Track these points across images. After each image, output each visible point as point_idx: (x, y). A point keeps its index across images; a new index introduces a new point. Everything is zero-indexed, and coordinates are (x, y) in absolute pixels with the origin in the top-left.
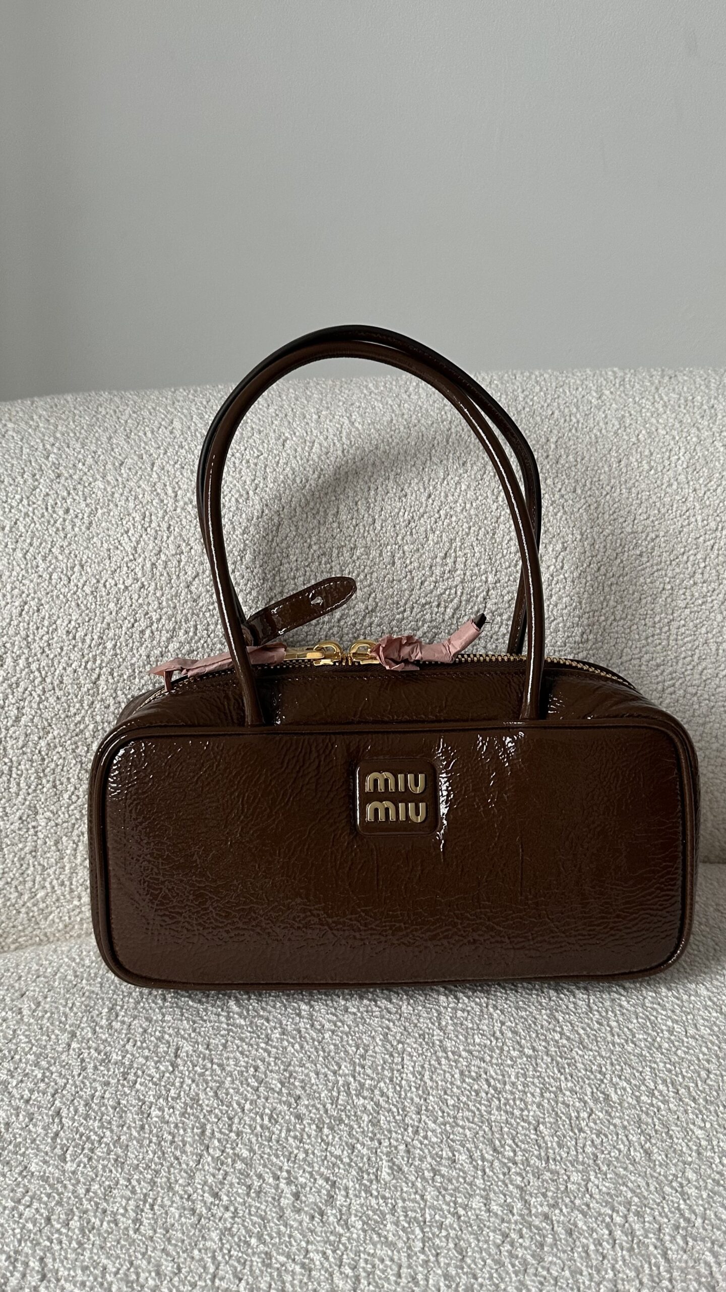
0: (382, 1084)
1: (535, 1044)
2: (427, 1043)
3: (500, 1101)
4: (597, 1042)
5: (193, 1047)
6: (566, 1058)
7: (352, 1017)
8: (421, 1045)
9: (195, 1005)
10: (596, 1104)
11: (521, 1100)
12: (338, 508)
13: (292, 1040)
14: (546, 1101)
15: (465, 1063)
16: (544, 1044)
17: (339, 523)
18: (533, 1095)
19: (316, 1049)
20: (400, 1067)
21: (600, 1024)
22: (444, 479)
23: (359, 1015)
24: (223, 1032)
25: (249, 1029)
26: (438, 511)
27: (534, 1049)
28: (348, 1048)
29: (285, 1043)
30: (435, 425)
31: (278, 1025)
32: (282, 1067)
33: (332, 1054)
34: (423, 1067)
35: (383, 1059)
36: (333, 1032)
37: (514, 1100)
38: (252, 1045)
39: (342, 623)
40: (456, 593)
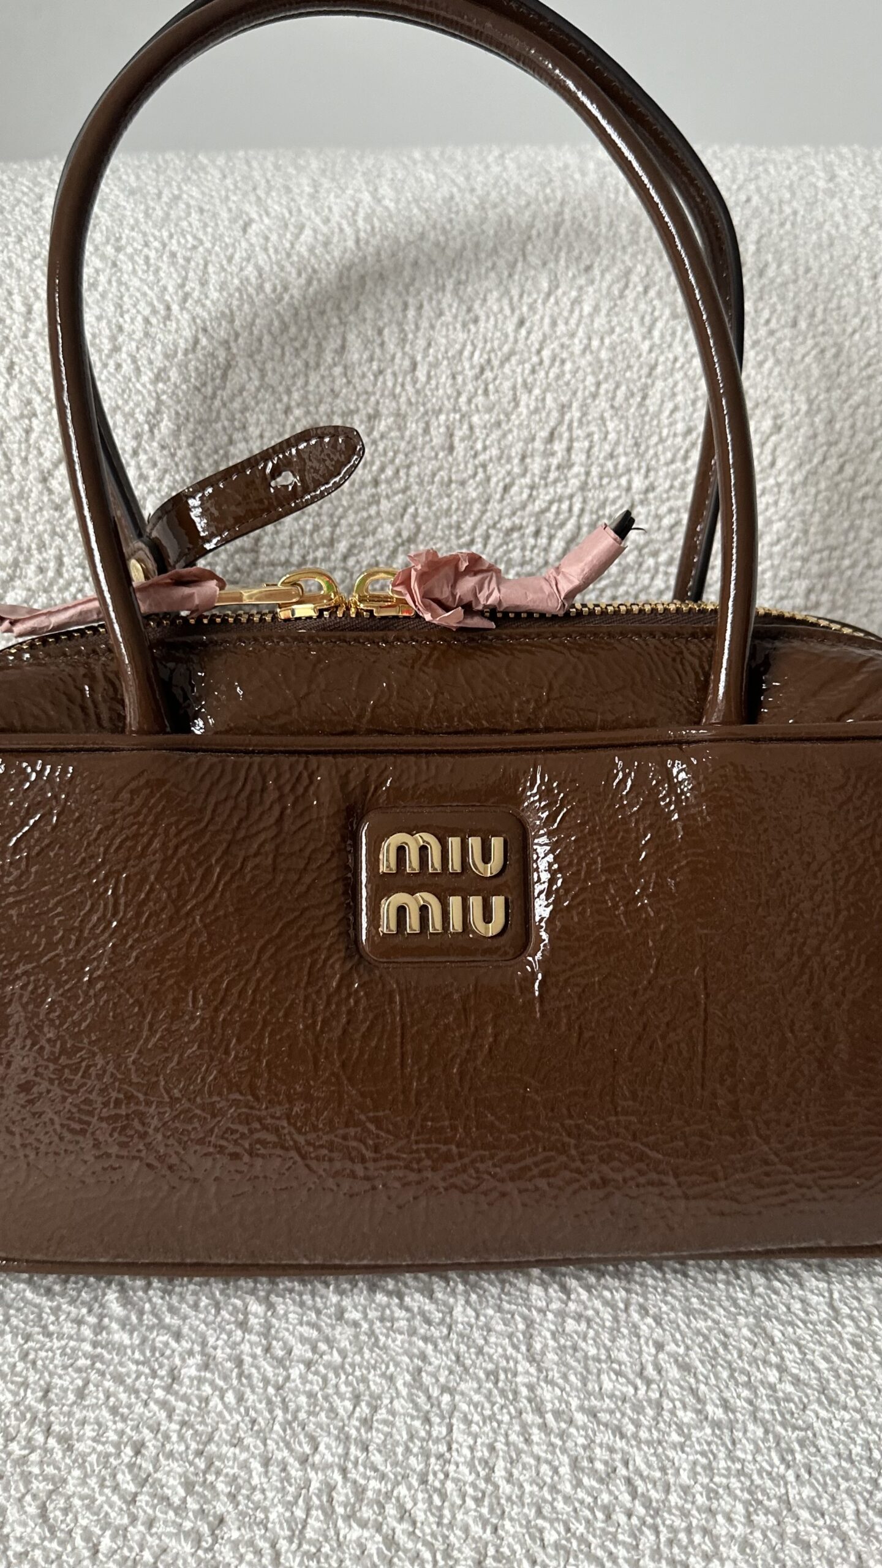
0: (402, 1490)
1: (727, 1395)
2: (503, 1393)
3: (657, 1533)
4: (856, 1388)
5: (15, 1394)
6: (795, 1428)
7: (350, 1331)
8: (489, 1396)
9: (38, 1300)
10: (868, 1542)
11: (706, 1531)
12: (344, 339)
13: (221, 1383)
14: (758, 1534)
15: (581, 1441)
16: (745, 1393)
17: (345, 367)
18: (730, 1520)
19: (269, 1402)
20: (443, 1448)
21: (859, 1346)
22: (549, 295)
23: (365, 1326)
24: (82, 1362)
25: (137, 1355)
26: (539, 352)
27: (726, 1405)
28: (337, 1401)
29: (207, 1389)
30: (533, 207)
31: (197, 1348)
32: (193, 1446)
33: (302, 1415)
34: (492, 1448)
35: (409, 1428)
36: (309, 1364)
37: (689, 1530)
38: (136, 1392)
39: (351, 562)
40: (570, 509)
